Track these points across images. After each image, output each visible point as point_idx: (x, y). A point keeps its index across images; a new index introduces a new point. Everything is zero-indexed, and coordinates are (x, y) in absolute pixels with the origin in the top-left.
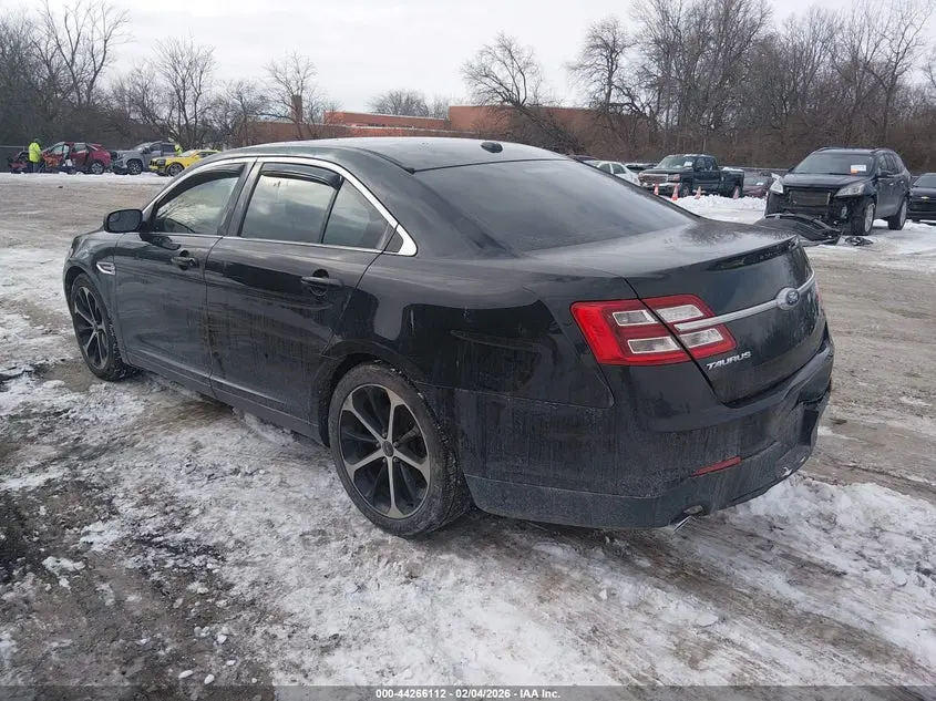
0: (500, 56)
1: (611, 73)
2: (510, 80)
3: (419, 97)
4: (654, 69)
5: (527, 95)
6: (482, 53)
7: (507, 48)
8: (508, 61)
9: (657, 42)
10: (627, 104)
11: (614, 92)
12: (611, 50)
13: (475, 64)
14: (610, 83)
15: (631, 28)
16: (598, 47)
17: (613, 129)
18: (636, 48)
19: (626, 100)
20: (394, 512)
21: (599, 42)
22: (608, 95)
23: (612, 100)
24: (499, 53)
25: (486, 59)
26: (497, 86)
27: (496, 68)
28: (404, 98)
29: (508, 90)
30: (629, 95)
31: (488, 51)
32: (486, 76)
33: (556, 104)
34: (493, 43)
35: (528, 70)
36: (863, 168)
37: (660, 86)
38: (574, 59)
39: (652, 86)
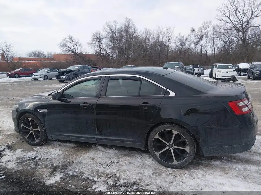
0: (69, 41)
1: (100, 45)
2: (73, 47)
3: (42, 52)
4: (111, 44)
5: (78, 51)
6: (64, 40)
7: (71, 39)
8: (72, 42)
9: (111, 37)
10: (105, 53)
11: (101, 50)
12: (99, 39)
13: (62, 43)
14: (100, 48)
15: (103, 34)
16: (95, 38)
17: (103, 59)
18: (106, 39)
19: (105, 52)
20: (175, 162)
21: (96, 37)
22: (100, 51)
23: (101, 52)
24: (68, 40)
25: (65, 42)
26: (69, 49)
27: (68, 44)
28: (37, 53)
29: (72, 50)
30: (105, 51)
31: (65, 39)
32: (66, 46)
33: (87, 53)
34: (67, 37)
35: (77, 44)
36: (178, 66)
37: (113, 48)
38: (90, 42)
39: (111, 48)
